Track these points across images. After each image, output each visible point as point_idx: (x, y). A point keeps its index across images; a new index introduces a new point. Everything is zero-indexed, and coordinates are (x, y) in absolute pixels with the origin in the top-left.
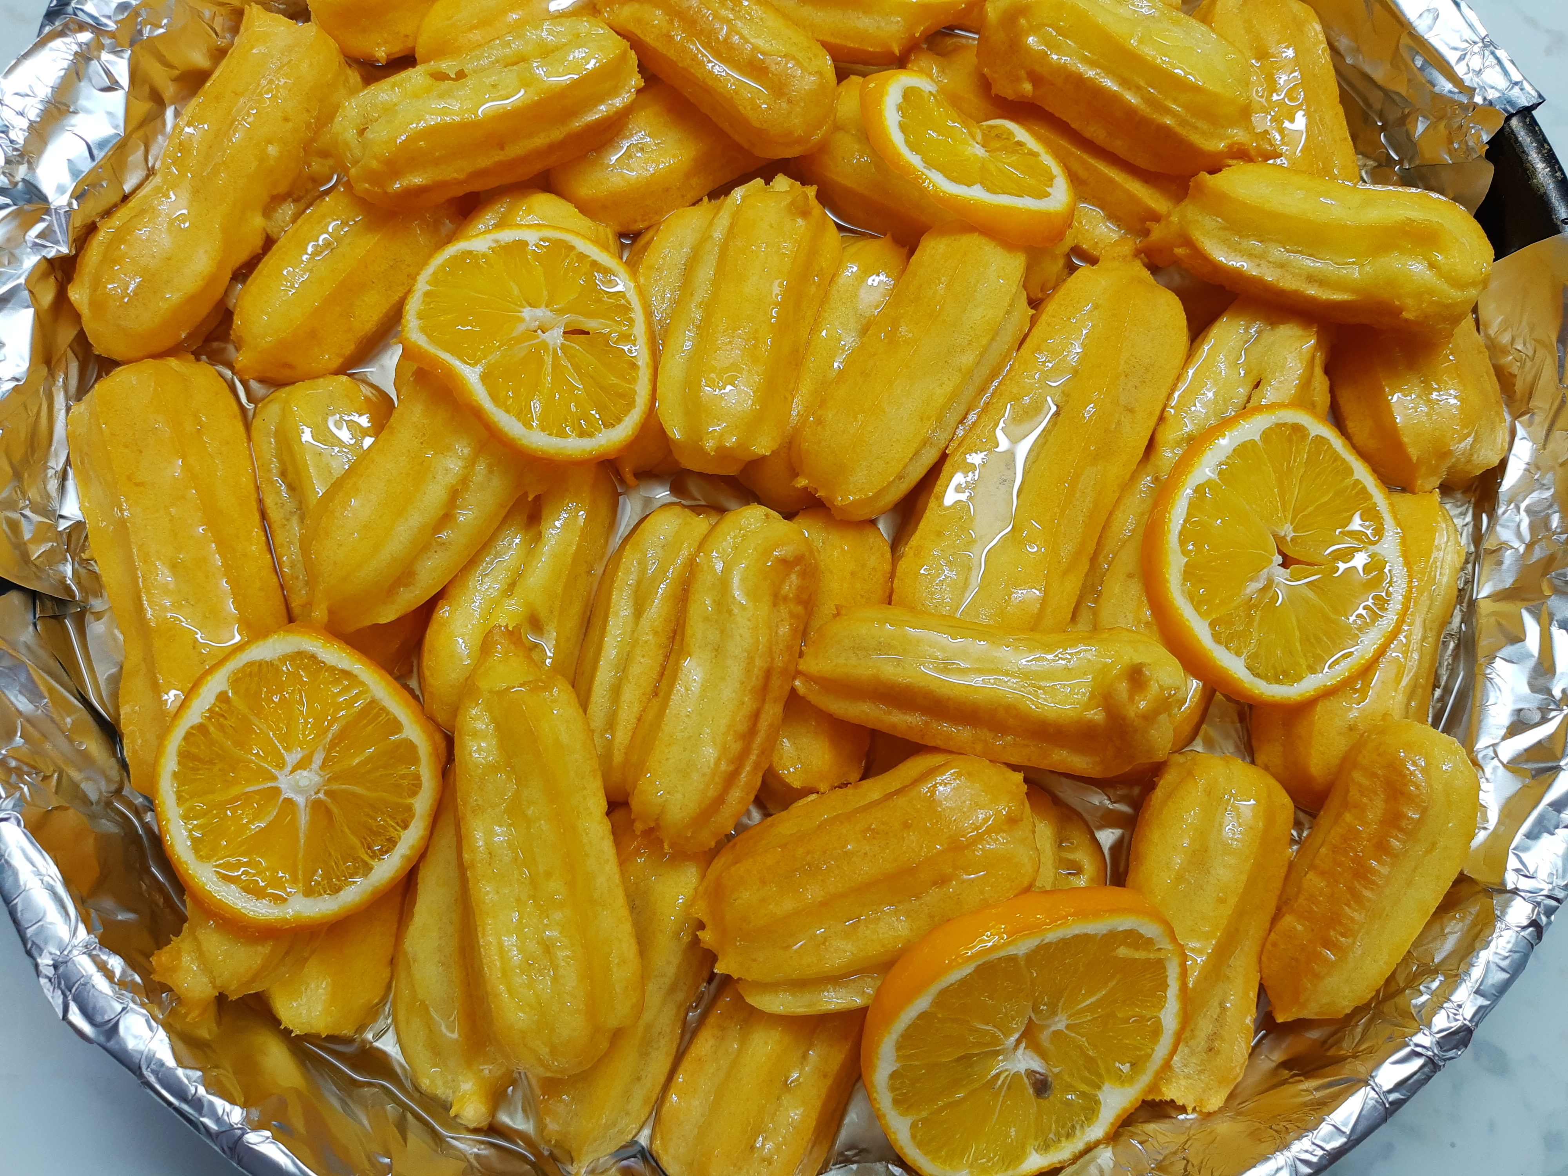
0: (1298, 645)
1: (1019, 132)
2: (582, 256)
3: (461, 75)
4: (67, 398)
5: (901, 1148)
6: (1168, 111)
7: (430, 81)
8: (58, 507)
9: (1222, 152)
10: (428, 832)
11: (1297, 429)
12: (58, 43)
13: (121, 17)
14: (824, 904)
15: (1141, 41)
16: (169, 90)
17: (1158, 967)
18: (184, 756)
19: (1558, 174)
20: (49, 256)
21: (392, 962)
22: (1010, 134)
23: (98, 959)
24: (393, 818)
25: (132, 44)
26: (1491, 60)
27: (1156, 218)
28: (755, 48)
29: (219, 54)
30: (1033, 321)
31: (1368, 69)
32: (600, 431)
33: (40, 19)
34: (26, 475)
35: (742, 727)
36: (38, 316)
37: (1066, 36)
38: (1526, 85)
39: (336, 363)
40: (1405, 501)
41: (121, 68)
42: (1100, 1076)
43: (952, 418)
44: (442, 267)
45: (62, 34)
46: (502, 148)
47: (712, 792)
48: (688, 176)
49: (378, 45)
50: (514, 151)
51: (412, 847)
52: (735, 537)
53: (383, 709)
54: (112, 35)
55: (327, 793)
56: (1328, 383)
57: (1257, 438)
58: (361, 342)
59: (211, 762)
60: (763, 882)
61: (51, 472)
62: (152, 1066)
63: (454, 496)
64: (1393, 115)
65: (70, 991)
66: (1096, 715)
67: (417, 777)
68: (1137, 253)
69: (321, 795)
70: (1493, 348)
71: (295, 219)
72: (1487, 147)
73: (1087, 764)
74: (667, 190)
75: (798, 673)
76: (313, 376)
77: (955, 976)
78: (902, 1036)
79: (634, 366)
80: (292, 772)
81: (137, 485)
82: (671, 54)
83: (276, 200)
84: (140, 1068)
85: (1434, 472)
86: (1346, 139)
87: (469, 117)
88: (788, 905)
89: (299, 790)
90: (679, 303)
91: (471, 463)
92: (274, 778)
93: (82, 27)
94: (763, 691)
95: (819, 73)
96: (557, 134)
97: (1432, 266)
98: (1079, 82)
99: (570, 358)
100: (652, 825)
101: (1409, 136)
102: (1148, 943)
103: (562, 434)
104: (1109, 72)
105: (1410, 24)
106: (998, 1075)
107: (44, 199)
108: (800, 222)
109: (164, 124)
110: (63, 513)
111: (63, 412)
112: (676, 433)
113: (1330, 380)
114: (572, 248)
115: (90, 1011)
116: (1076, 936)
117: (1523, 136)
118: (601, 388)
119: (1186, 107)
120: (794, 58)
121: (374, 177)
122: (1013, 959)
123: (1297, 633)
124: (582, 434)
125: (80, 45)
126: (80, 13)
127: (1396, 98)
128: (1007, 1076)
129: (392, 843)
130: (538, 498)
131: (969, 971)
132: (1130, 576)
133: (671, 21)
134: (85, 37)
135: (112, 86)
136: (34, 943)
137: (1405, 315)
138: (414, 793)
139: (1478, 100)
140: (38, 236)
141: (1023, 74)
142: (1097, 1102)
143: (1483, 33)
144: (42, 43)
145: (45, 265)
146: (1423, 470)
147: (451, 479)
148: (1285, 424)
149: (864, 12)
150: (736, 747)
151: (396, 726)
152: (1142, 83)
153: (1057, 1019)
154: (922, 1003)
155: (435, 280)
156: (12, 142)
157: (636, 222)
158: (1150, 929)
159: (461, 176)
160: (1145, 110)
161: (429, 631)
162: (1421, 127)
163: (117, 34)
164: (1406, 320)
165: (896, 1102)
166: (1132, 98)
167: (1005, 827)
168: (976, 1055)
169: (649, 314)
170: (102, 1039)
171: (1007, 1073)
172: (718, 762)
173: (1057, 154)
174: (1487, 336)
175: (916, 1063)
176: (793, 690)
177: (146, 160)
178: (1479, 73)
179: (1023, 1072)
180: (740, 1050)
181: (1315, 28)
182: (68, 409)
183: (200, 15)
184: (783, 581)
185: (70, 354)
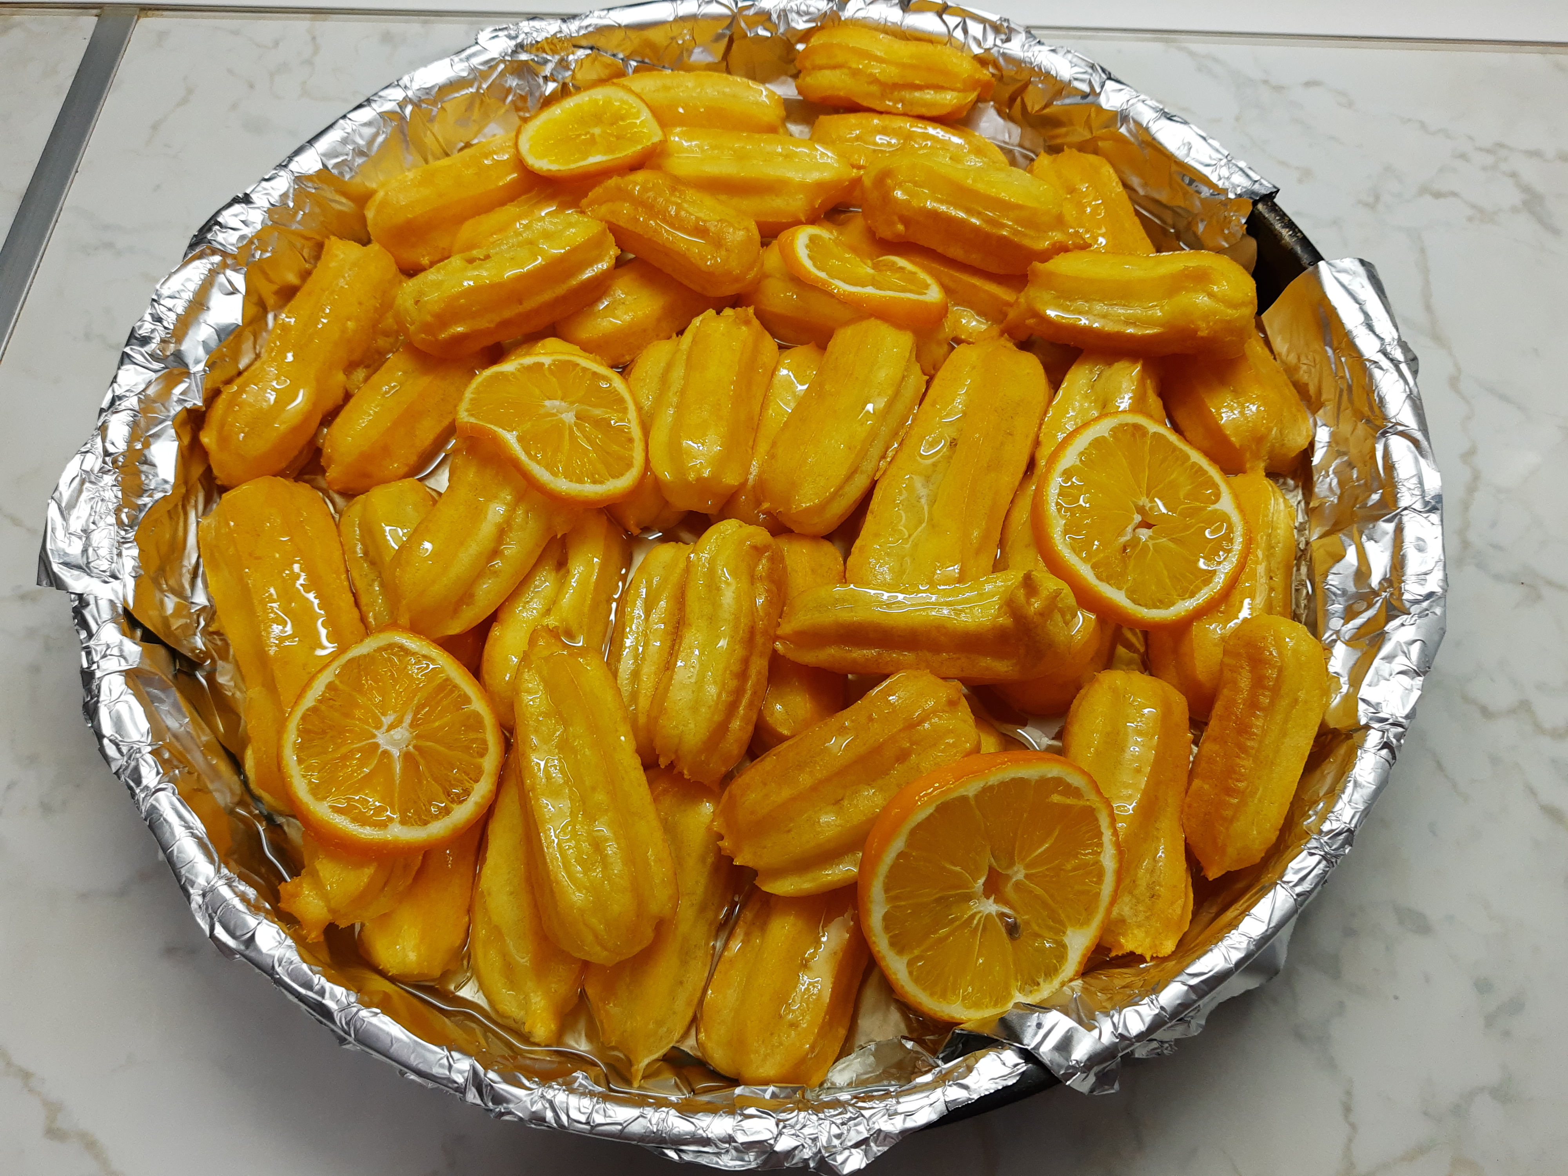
0: (1167, 581)
1: (901, 262)
2: (585, 370)
3: (487, 257)
4: (197, 517)
5: (903, 987)
6: (1003, 226)
7: (466, 264)
8: (190, 595)
9: (1047, 250)
10: (494, 788)
11: (1137, 427)
12: (197, 263)
13: (240, 245)
14: (814, 788)
15: (974, 180)
16: (271, 301)
17: (1089, 814)
18: (303, 732)
19: (1299, 234)
20: (188, 407)
21: (470, 911)
22: (894, 263)
23: (236, 889)
24: (468, 775)
25: (247, 265)
26: (1235, 169)
27: (1010, 305)
28: (698, 218)
29: (306, 275)
30: (928, 383)
31: (1157, 196)
32: (608, 480)
33: (186, 248)
34: (168, 569)
35: (736, 668)
36: (180, 448)
37: (921, 187)
38: (1263, 181)
39: (404, 470)
40: (1238, 480)
41: (239, 280)
42: (1061, 923)
43: (875, 452)
44: (481, 384)
45: (200, 256)
46: (521, 304)
47: (717, 718)
48: (659, 320)
49: (423, 256)
50: (530, 304)
51: (483, 797)
52: (717, 538)
53: (455, 686)
54: (234, 257)
55: (415, 747)
56: (1161, 403)
57: (1106, 435)
58: (421, 457)
59: (324, 732)
60: (765, 784)
61: (184, 570)
62: (283, 963)
63: (502, 533)
64: (1182, 225)
65: (216, 913)
66: (1004, 620)
67: (484, 742)
68: (1002, 334)
69: (411, 747)
70: (1290, 371)
71: (367, 379)
72: (1246, 226)
73: (1008, 667)
74: (645, 331)
75: (777, 638)
76: (385, 481)
77: (921, 816)
78: (887, 877)
79: (631, 440)
80: (388, 730)
81: (256, 558)
82: (639, 230)
83: (350, 367)
84: (273, 967)
85: (1256, 456)
86: (1144, 239)
87: (496, 280)
88: (786, 793)
89: (394, 743)
90: (659, 400)
91: (512, 509)
92: (374, 736)
93: (214, 252)
94: (750, 640)
95: (747, 229)
96: (561, 290)
97: (1211, 295)
98: (935, 215)
99: (583, 431)
100: (673, 757)
101: (1195, 234)
102: (1076, 792)
103: (580, 481)
104: (957, 206)
105: (1173, 155)
106: (973, 917)
107: (186, 366)
108: (744, 328)
109: (266, 324)
110: (193, 601)
111: (195, 525)
112: (667, 475)
113: (1162, 399)
114: (578, 365)
115: (232, 927)
116: (1013, 780)
117: (1270, 216)
118: (608, 453)
119: (1017, 221)
120: (726, 221)
121: (427, 328)
122: (964, 799)
123: (1165, 572)
124: (594, 482)
125: (212, 264)
126: (214, 243)
127: (1179, 210)
128: (981, 917)
129: (467, 792)
130: (564, 536)
131: (931, 811)
132: (1027, 546)
133: (636, 209)
134: (217, 259)
135: (234, 291)
136: (187, 878)
137: (1200, 334)
138: (482, 755)
139: (1231, 196)
140: (181, 394)
141: (896, 218)
142: (1064, 947)
143: (1226, 153)
144: (185, 263)
145: (185, 414)
146: (1248, 455)
147: (499, 519)
148: (1127, 425)
149: (776, 196)
150: (733, 684)
151: (467, 700)
152: (981, 209)
153: (1015, 869)
154: (898, 844)
155: (477, 391)
156: (166, 328)
157: (623, 356)
158: (1076, 780)
159: (492, 325)
160: (987, 228)
161: (486, 646)
162: (1201, 227)
163: (238, 257)
164: (1202, 338)
165: (893, 944)
166: (975, 221)
167: (947, 709)
168: (952, 896)
169: (639, 409)
170: (242, 947)
171: (980, 915)
172: (719, 695)
173: (930, 272)
174: (1283, 362)
175: (903, 903)
176: (775, 651)
177: (255, 348)
178: (1228, 178)
179: (994, 914)
180: (762, 942)
181: (1108, 171)
182: (198, 523)
183: (294, 246)
184: (757, 565)
185: (200, 486)
